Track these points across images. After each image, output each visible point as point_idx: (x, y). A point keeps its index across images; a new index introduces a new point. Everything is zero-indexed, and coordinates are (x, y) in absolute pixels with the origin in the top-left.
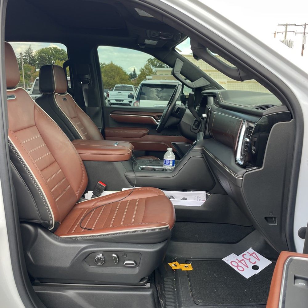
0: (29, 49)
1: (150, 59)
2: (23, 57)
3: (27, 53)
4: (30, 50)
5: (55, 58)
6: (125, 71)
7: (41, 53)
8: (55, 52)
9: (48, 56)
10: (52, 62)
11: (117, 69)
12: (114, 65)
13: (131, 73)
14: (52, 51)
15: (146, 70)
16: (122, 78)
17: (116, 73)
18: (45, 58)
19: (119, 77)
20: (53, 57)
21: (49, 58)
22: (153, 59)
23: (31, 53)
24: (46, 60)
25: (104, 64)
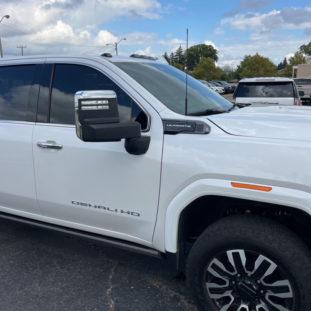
0: (179, 49)
1: (303, 45)
2: (174, 56)
3: (177, 53)
4: (181, 49)
5: (203, 55)
6: (272, 62)
7: (190, 52)
8: (203, 49)
9: (197, 54)
10: (199, 59)
11: (262, 61)
12: (259, 56)
13: (281, 63)
14: (200, 48)
15: (296, 59)
16: (267, 70)
17: (261, 65)
18: (193, 55)
19: (263, 69)
20: (201, 54)
21: (197, 55)
22: (307, 46)
23: (181, 52)
24: (194, 57)
25: (249, 56)
